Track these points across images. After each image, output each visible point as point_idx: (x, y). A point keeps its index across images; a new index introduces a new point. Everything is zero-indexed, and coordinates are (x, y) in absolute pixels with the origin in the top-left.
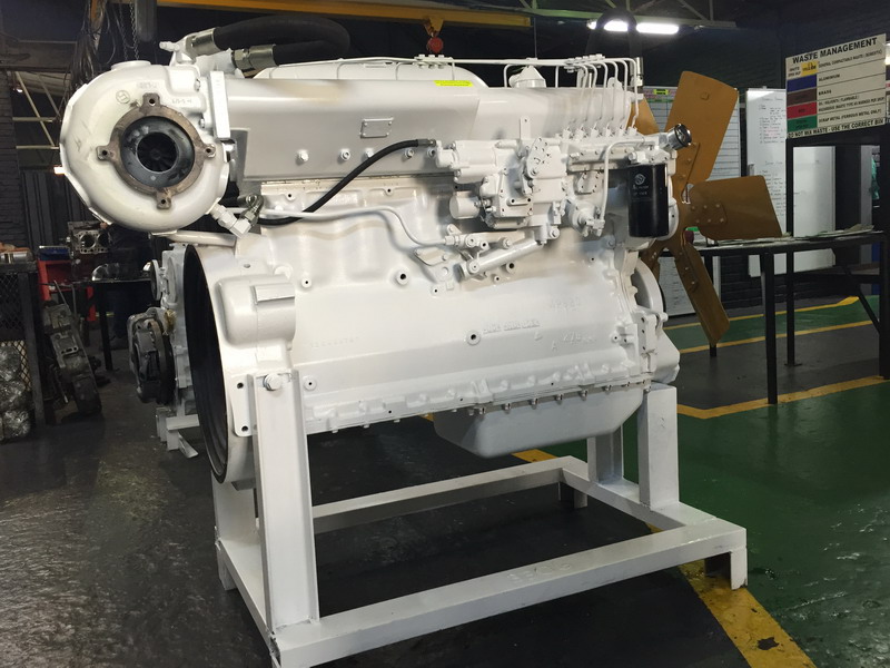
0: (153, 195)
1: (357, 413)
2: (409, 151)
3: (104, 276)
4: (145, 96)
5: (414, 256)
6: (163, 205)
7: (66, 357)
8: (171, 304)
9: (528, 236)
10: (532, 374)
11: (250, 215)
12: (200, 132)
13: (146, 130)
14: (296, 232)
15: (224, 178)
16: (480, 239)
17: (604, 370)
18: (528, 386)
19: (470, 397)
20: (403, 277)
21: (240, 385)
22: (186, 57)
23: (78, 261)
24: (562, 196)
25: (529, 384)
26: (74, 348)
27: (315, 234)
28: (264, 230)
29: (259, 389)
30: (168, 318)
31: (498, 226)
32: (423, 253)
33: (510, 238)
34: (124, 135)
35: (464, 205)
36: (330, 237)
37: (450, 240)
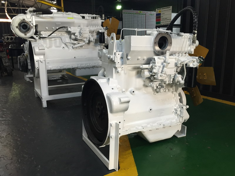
0: (24, 33)
1: (56, 67)
2: (64, 28)
3: (12, 47)
4: (23, 19)
5: (66, 44)
6: (25, 35)
7: (5, 63)
8: (27, 52)
9: (84, 42)
10: (85, 64)
11: (39, 37)
12: (31, 24)
13: (23, 24)
14: (46, 40)
15: (35, 31)
16: (76, 42)
17: (97, 64)
18: (84, 66)
19: (74, 66)
20: (64, 47)
21: (37, 61)
22: (29, 13)
23: (5, 44)
24: (89, 36)
25: (84, 65)
26: (7, 61)
27: (49, 40)
28: (41, 39)
29: (40, 62)
30: (26, 55)
31: (78, 40)
32: (67, 44)
33: (80, 42)
34: (20, 24)
35: (73, 37)
36: (52, 41)
37: (71, 42)
